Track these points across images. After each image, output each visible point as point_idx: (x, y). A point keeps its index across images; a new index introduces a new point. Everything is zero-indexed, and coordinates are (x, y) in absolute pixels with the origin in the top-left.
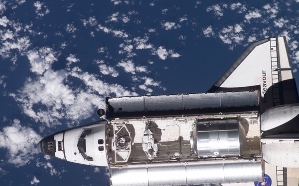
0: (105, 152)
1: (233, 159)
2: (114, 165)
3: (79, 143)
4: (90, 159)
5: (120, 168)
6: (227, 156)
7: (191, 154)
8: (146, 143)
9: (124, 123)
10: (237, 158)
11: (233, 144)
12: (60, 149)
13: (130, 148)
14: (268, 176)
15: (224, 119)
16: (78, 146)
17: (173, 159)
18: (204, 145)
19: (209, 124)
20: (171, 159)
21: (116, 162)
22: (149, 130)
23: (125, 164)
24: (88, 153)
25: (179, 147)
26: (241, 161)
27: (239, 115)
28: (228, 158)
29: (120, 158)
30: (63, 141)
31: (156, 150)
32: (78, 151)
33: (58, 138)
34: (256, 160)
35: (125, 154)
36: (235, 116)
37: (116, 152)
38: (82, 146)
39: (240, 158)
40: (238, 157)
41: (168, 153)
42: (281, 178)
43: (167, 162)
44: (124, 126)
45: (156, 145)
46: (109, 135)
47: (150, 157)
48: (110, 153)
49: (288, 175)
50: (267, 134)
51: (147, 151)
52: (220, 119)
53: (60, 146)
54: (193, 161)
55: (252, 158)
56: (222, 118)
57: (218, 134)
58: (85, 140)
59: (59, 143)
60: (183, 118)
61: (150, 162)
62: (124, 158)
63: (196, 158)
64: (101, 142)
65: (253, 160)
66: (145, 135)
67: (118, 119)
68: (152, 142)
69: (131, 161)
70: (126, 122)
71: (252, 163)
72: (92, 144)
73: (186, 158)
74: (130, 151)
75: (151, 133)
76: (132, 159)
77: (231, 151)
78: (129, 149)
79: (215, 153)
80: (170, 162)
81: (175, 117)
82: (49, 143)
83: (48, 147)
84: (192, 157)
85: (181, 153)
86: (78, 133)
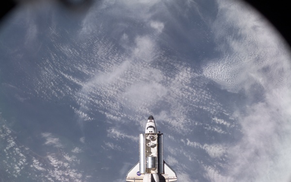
2: (145, 135)
5: (145, 137)
6: (147, 165)
8: (151, 143)
11: (150, 166)
13: (149, 140)
14: (141, 175)
18: (150, 159)
19: (155, 160)
22: (154, 145)
24: (149, 128)
25: (149, 152)
29: (147, 136)
31: (149, 146)
32: (149, 126)
33: (153, 121)
35: (148, 138)
38: (151, 127)
39: (146, 168)
41: (148, 150)
43: (146, 149)
44: (155, 138)
46: (153, 134)
48: (149, 134)
50: (152, 175)
51: (149, 144)
52: (156, 163)
53: (151, 121)
55: (146, 171)
57: (152, 162)
60: (157, 153)
61: (146, 144)
63: (147, 156)
68: (151, 145)
69: (146, 139)
72: (151, 129)
79: (147, 161)
81: (157, 151)
83: (151, 118)
86: (154, 126)
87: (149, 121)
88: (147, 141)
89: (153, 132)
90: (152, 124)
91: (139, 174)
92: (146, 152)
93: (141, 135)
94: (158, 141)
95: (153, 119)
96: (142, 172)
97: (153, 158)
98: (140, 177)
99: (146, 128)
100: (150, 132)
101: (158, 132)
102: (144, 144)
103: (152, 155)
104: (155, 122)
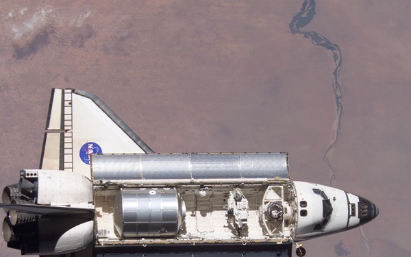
0: (299, 200)
1: (130, 184)
2: (285, 182)
3: (330, 213)
4: (317, 191)
5: (277, 178)
6: (139, 190)
7: (184, 193)
8: (244, 209)
9: (271, 237)
10: (125, 185)
11: (130, 205)
12: (353, 205)
13: (263, 203)
14: (84, 161)
15: (141, 238)
16: (332, 209)
17: (209, 187)
18: (170, 204)
19: (161, 232)
20: (211, 187)
21: (282, 187)
22: (240, 226)
23: (271, 184)
24: (320, 199)
25: (198, 203)
26: (120, 181)
27: (121, 243)
28: (137, 187)
29: (277, 191)
30: (349, 217)
31: (231, 200)
32: (332, 202)
33: (355, 220)
34: (101, 182)
35: (271, 196)
36: (127, 241)
37: (282, 200)
38: (327, 208)
39: (121, 186)
40: (124, 187)
41: (212, 196)
42: (67, 158)
43: (216, 184)
44: (271, 233)
45: (230, 206)
47: (239, 191)
48: (290, 198)
49: (57, 162)
50: (89, 215)
51: (243, 199)
52: (146, 238)
53: (353, 210)
54: (182, 184)
55: (107, 185)
56: (143, 239)
57: (150, 218)
58: (324, 216)
59: (354, 214)
60: (194, 241)
61: (238, 185)
62: (272, 191)
64: (304, 213)
65: (104, 182)
66: (246, 220)
67: (278, 243)
68: (235, 211)
69: (263, 187)
70: (268, 238)
71: (105, 178)
72: (315, 212)
73: (190, 188)
74: (264, 201)
75: (238, 223)
76: (260, 190)
77: (133, 195)
78: (266, 203)
79: (155, 193)
80: (213, 184)
81: (205, 243)
82: (366, 215)
83: (368, 209)
84: (182, 190)
85: (197, 196)
86: (329, 226)
87: (355, 200)
88: (254, 193)
89: (302, 221)
90: (340, 215)
91: (90, 152)
92: (202, 186)
93: (280, 164)
95: (364, 220)
96: (101, 166)
97: (170, 224)
98: (73, 156)
99: (320, 187)
100: (304, 203)
101: (301, 248)
102: (239, 177)
103: (183, 217)
104: (348, 228)
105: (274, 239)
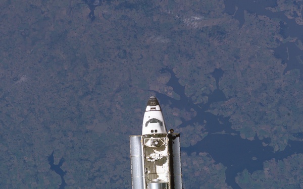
0: (151, 133)
2: (143, 138)
4: (146, 125)
5: (141, 141)
8: (155, 155)
12: (151, 109)
16: (154, 118)
18: (154, 187)
20: (146, 169)
23: (144, 144)
24: (149, 124)
25: (152, 173)
29: (146, 141)
30: (156, 110)
31: (152, 161)
32: (150, 118)
33: (157, 107)
35: (149, 144)
37: (150, 139)
38: (154, 121)
41: (149, 167)
43: (145, 167)
44: (164, 143)
45: (154, 161)
46: (159, 136)
47: (148, 157)
48: (149, 136)
51: (151, 156)
53: (153, 108)
54: (145, 181)
58: (157, 122)
59: (155, 108)
60: (169, 175)
61: (145, 157)
62: (147, 143)
63: (147, 182)
64: (156, 131)
66: (160, 155)
67: (168, 140)
68: (156, 159)
69: (145, 147)
70: (166, 145)
72: (155, 126)
74: (151, 147)
75: (161, 158)
81: (169, 171)
82: (155, 103)
83: (152, 102)
86: (161, 119)
87: (148, 108)
88: (147, 151)
89: (159, 132)
90: (156, 115)
92: (146, 173)
93: (135, 139)
94: (171, 151)
95: (157, 103)
97: (162, 186)
99: (144, 123)
100: (152, 131)
101: (170, 131)
102: (141, 157)
103: (159, 180)
104: (161, 110)
105: (167, 142)
